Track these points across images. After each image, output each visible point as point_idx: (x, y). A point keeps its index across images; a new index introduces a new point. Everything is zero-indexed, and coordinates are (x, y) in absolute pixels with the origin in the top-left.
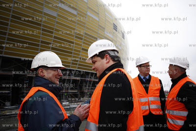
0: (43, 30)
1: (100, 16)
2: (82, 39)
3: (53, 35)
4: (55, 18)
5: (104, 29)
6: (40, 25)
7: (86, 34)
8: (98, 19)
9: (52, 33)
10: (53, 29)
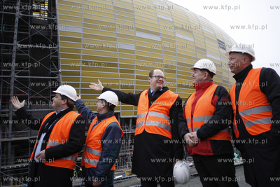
0: (121, 71)
1: (194, 34)
2: (174, 72)
3: (135, 75)
4: (133, 52)
5: (205, 50)
6: (116, 65)
7: (179, 63)
8: (192, 40)
9: (133, 72)
10: (133, 67)
